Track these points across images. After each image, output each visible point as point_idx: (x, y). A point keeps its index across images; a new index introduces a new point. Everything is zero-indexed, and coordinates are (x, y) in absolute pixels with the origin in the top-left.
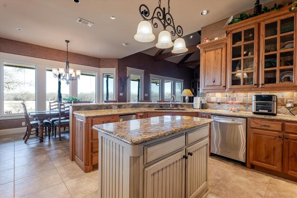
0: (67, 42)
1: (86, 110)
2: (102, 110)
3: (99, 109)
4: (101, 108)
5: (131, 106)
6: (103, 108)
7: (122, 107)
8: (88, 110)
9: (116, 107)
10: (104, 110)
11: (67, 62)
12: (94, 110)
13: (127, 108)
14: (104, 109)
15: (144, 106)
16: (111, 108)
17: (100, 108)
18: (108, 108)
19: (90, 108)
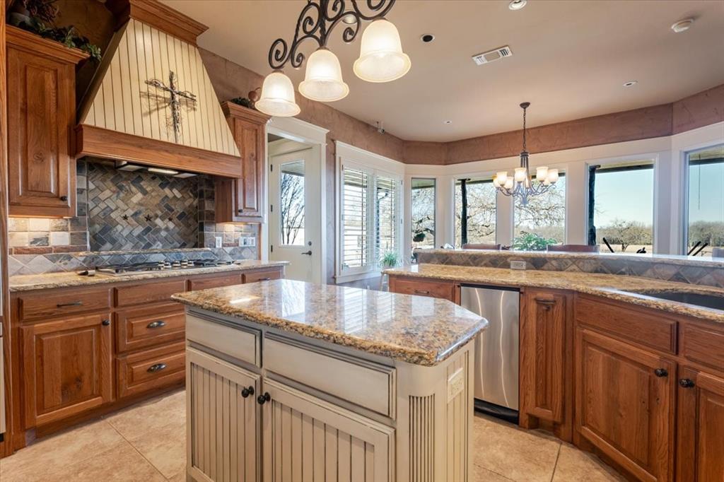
0: (525, 105)
1: (443, 263)
2: (478, 268)
3: (471, 263)
4: (476, 261)
5: (588, 267)
6: (483, 264)
7: (545, 267)
8: (447, 264)
9: (524, 263)
10: (484, 268)
11: (525, 152)
12: (458, 265)
13: (571, 271)
14: (486, 265)
15: (655, 273)
16: (507, 266)
17: (473, 262)
18: (497, 265)
19: (450, 260)
